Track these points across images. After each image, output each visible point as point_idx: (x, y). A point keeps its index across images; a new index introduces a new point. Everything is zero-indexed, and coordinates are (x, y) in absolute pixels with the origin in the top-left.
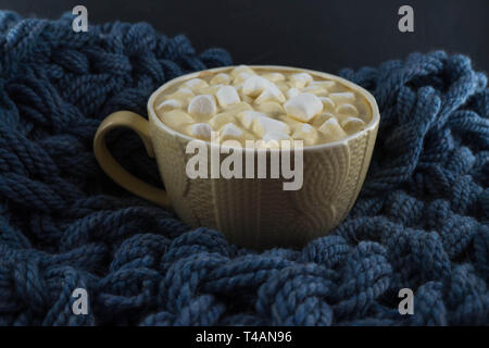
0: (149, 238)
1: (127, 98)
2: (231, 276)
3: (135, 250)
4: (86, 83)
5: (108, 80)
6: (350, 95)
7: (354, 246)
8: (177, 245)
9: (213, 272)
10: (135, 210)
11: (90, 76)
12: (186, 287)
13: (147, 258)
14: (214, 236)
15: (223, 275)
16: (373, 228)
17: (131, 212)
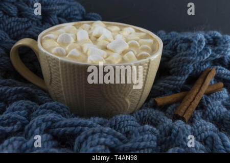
0: (28, 103)
1: (34, 31)
2: (63, 128)
3: (18, 106)
4: (14, 22)
5: (27, 22)
6: (151, 41)
7: (141, 125)
8: (41, 109)
9: (55, 124)
10: (24, 88)
11: (17, 18)
12: (38, 130)
13: (23, 111)
14: (62, 107)
15: (59, 127)
16: (155, 118)
17: (21, 89)
